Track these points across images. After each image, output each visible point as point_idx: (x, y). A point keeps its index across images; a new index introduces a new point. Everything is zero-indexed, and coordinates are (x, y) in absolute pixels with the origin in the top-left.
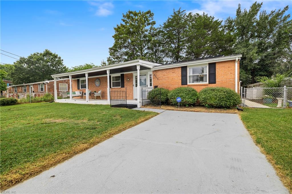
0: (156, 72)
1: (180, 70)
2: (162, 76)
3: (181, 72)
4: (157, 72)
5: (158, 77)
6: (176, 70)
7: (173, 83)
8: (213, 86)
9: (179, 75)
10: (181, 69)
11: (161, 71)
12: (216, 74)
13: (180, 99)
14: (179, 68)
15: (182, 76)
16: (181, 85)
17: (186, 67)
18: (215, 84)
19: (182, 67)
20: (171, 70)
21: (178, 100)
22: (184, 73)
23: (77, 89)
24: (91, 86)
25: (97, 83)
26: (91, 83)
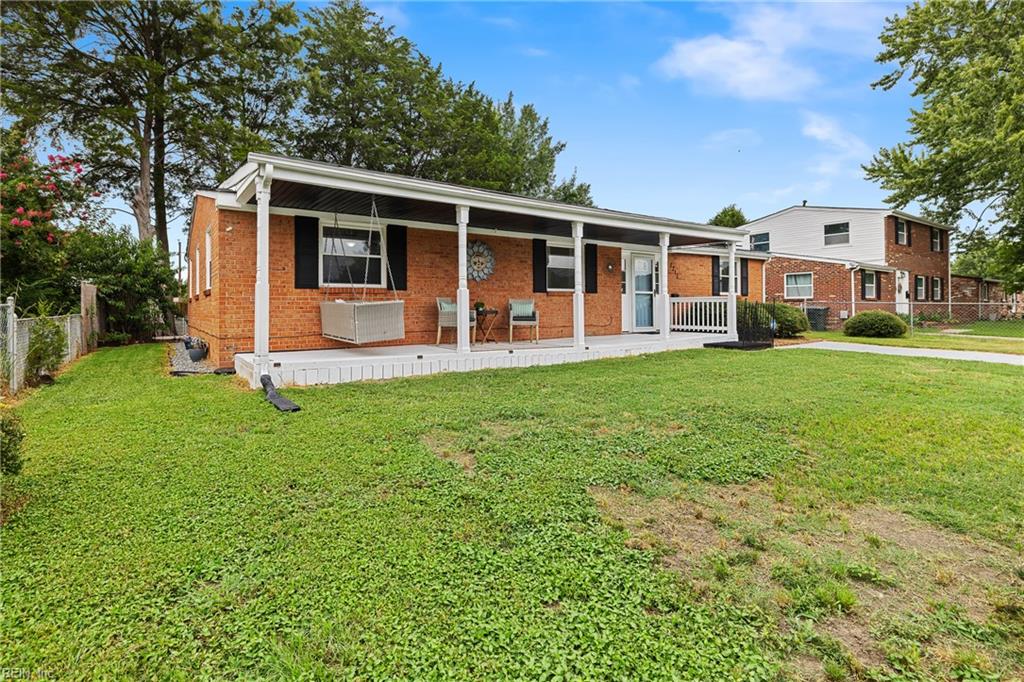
0: (675, 258)
2: (684, 269)
3: (711, 267)
6: (705, 260)
7: (701, 289)
9: (710, 274)
10: (711, 260)
11: (683, 257)
12: (749, 279)
14: (709, 256)
15: (713, 276)
18: (747, 297)
20: (698, 259)
22: (716, 271)
23: (293, 285)
24: (427, 275)
25: (475, 263)
26: (428, 255)
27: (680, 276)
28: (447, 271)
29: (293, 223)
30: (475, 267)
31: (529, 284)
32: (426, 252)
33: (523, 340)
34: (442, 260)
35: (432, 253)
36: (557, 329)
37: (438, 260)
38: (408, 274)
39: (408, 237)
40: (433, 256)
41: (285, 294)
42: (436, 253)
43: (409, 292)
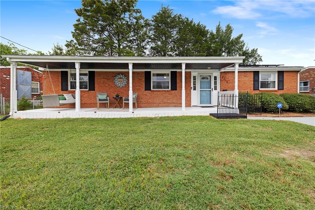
0: (225, 74)
1: (252, 75)
2: (232, 79)
3: (253, 77)
4: (227, 74)
5: (227, 80)
6: (249, 74)
7: (244, 87)
8: (281, 92)
9: (251, 80)
10: (253, 73)
11: (231, 73)
12: (284, 81)
13: (281, 105)
14: (251, 72)
15: (254, 81)
16: (253, 90)
17: (258, 72)
18: (283, 91)
19: (254, 72)
20: (243, 74)
21: (279, 105)
22: (256, 78)
23: (61, 90)
24: (102, 86)
25: (119, 81)
26: (102, 80)
27: (228, 82)
28: (109, 84)
29: (61, 73)
30: (119, 83)
31: (143, 88)
32: (102, 78)
33: (141, 107)
34: (107, 81)
35: (104, 79)
36: (157, 104)
37: (106, 81)
38: (95, 86)
39: (95, 74)
40: (104, 80)
41: (59, 93)
42: (105, 79)
43: (95, 91)
